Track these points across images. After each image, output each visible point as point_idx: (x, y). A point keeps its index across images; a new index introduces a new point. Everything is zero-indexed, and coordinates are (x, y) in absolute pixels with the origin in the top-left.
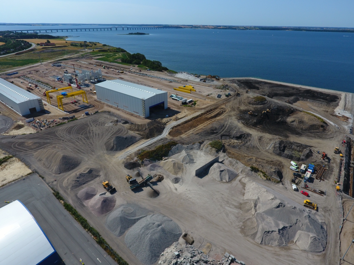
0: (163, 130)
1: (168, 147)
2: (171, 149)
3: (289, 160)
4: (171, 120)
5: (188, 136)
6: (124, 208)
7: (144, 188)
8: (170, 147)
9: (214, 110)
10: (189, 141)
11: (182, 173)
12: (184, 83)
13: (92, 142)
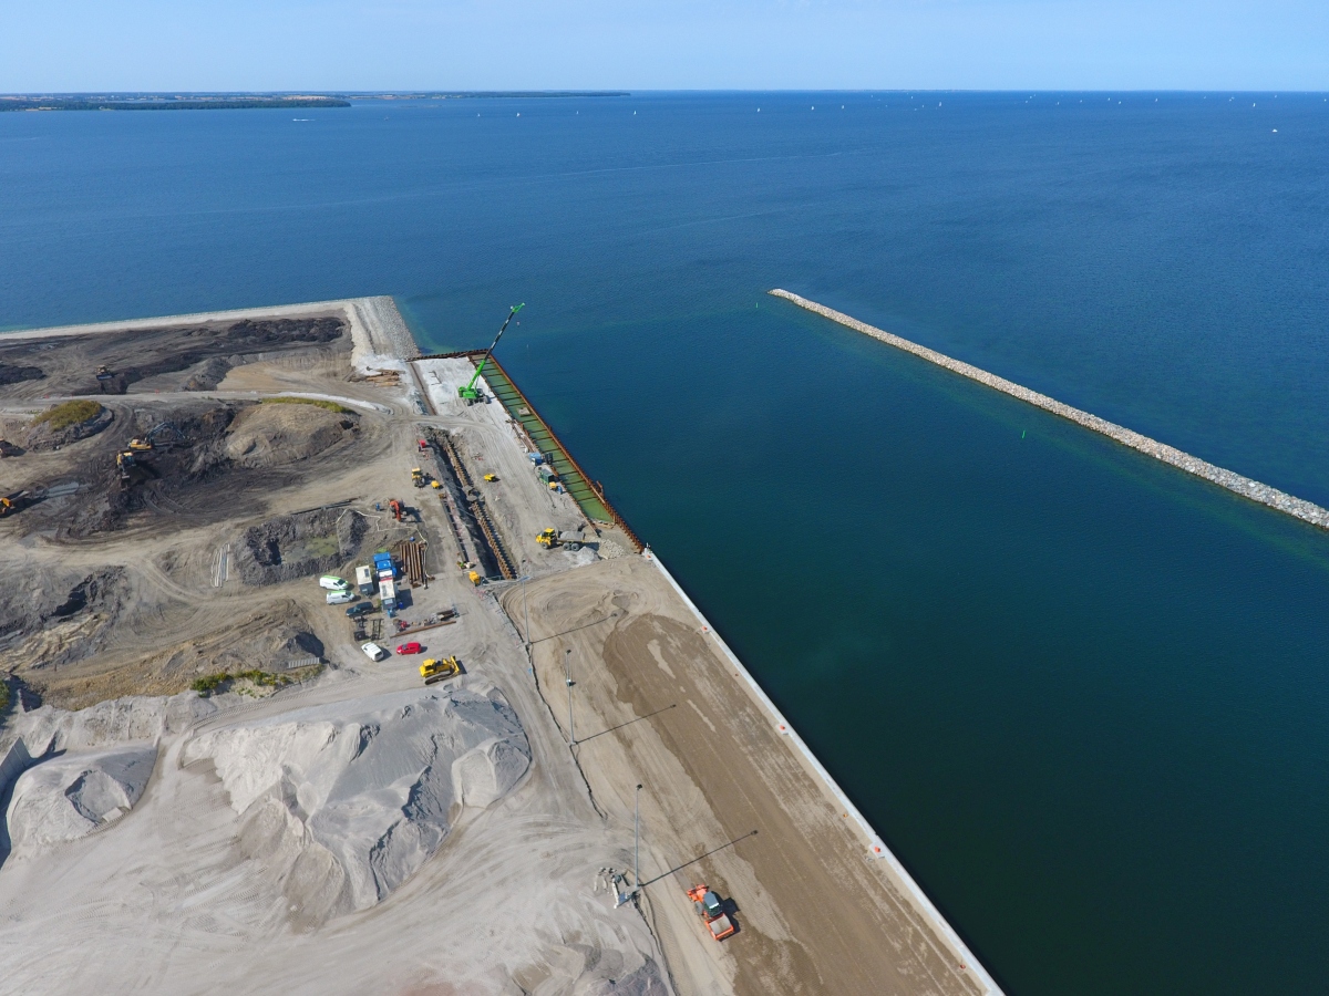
3: (312, 578)
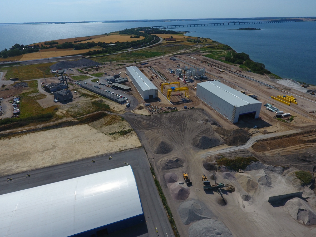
0: (248, 140)
1: (247, 161)
2: (250, 164)
4: (259, 131)
5: (273, 155)
6: (194, 203)
7: (214, 192)
8: (250, 162)
9: (315, 133)
10: (272, 161)
11: (254, 193)
12: (285, 93)
13: (184, 134)
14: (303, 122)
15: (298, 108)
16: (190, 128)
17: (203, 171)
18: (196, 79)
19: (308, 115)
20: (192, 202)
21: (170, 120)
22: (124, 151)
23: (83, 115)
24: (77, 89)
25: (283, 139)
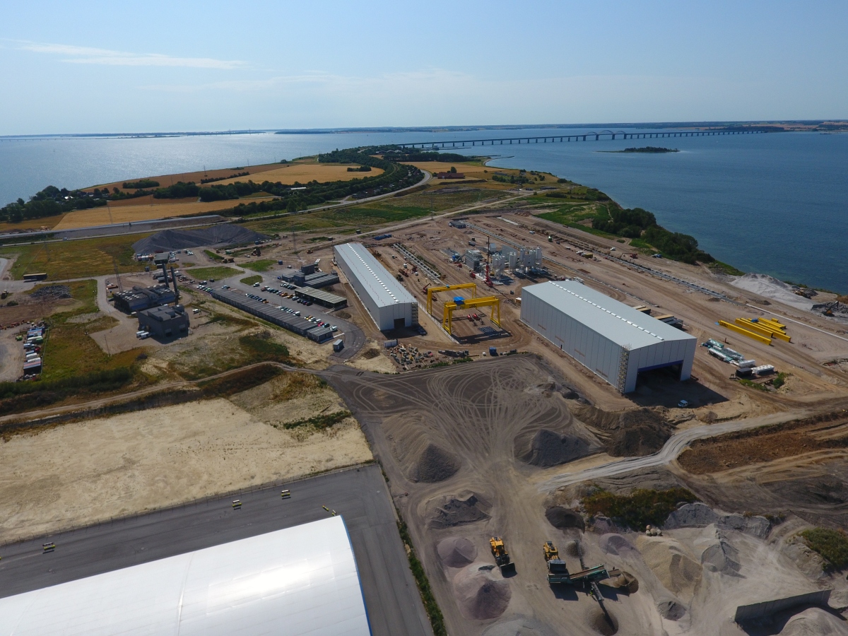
0: (665, 442)
2: (676, 510)
4: (693, 416)
5: (737, 484)
7: (580, 594)
8: (674, 504)
9: (845, 420)
10: (735, 500)
11: (693, 594)
12: (756, 311)
13: (489, 426)
14: (810, 390)
15: (793, 351)
16: (507, 408)
17: (547, 531)
18: (518, 275)
19: (821, 369)
20: (516, 625)
21: (452, 385)
22: (323, 474)
23: (216, 374)
24: (202, 303)
25: (760, 437)
